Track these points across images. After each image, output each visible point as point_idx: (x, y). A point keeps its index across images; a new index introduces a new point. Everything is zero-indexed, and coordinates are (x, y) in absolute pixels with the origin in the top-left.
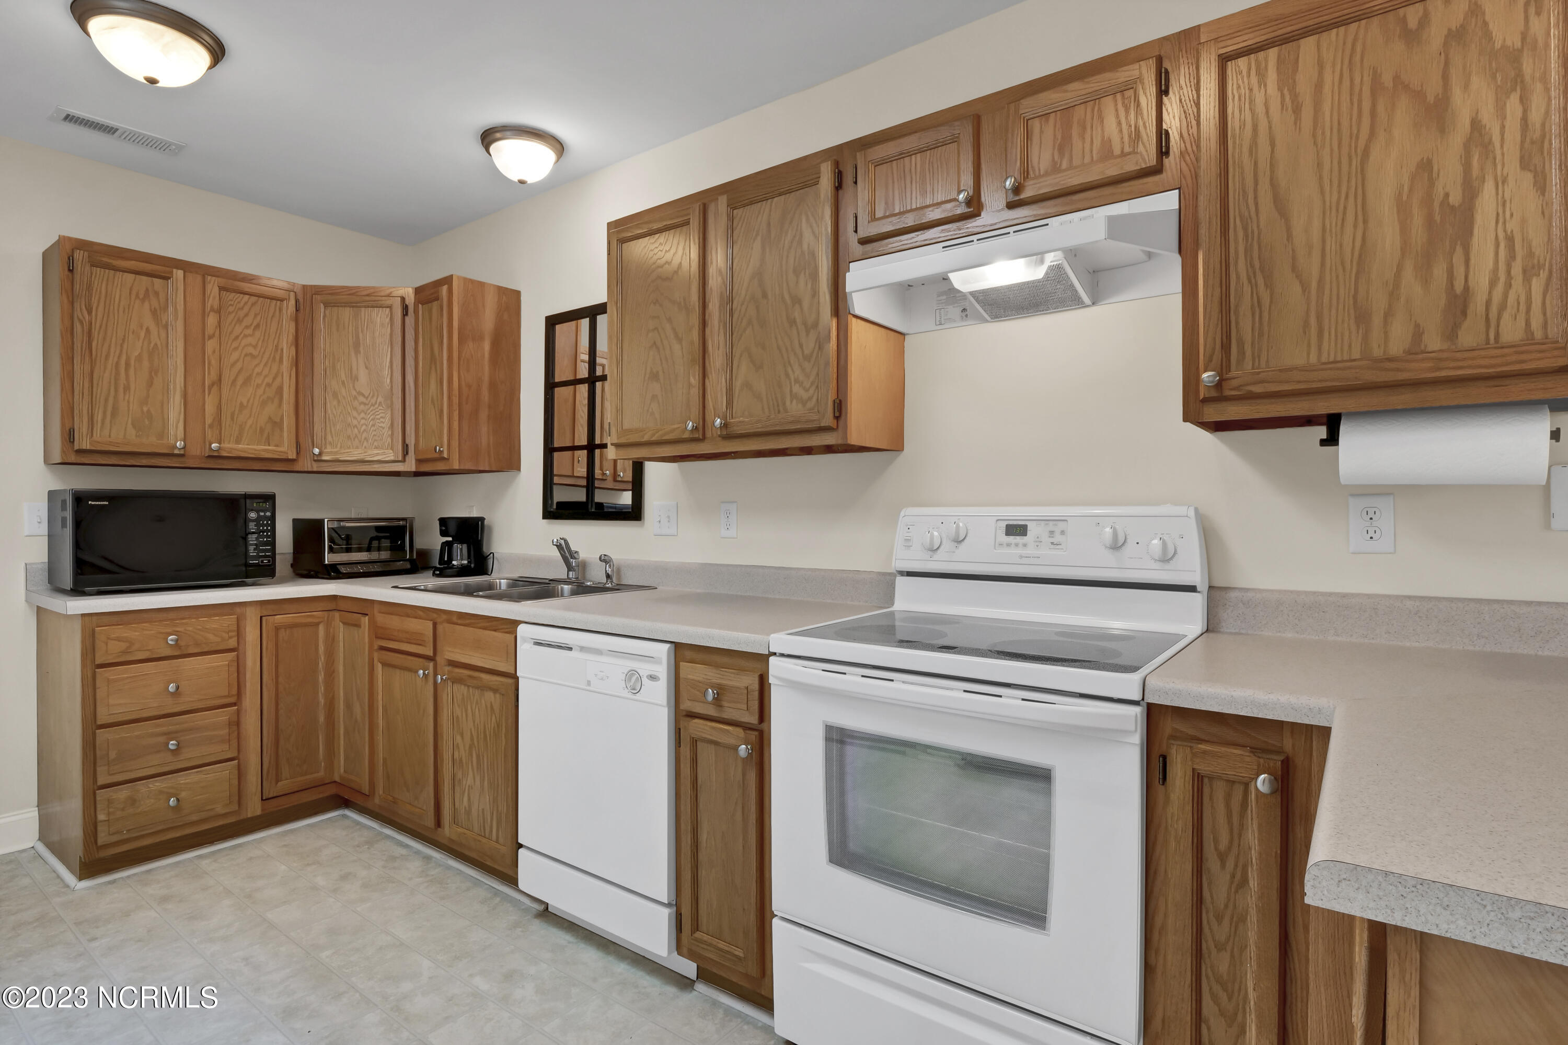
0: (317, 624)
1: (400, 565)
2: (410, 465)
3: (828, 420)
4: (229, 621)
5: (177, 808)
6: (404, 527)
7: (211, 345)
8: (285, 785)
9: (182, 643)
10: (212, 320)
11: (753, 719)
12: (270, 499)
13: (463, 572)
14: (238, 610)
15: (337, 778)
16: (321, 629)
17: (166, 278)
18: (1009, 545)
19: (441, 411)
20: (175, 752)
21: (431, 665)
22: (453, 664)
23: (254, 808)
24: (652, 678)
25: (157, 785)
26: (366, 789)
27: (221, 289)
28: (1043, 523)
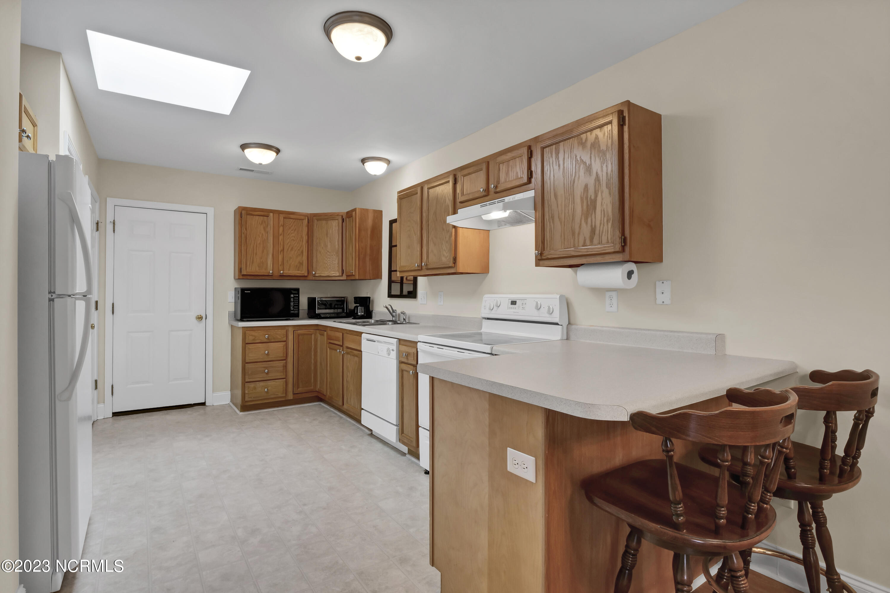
0: (311, 334)
1: (344, 314)
2: (344, 277)
3: (451, 264)
4: (284, 332)
5: (267, 392)
6: (344, 301)
7: (281, 238)
8: (300, 390)
9: (270, 338)
10: (281, 229)
11: (415, 363)
12: (297, 290)
13: (362, 317)
14: (287, 328)
15: (317, 390)
16: (313, 336)
17: (268, 216)
18: (511, 308)
19: (353, 258)
20: (267, 373)
21: (341, 348)
22: (348, 348)
23: (290, 397)
24: (393, 350)
25: (262, 384)
26: (325, 393)
27: (284, 218)
28: (521, 300)
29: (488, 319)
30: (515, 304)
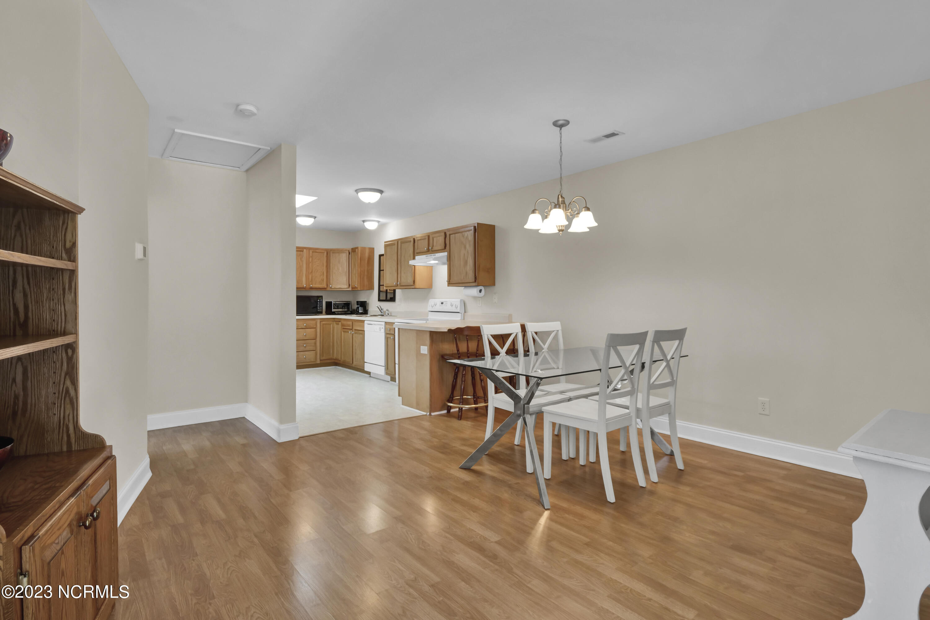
0: (331, 324)
1: (349, 312)
2: (350, 289)
3: (412, 284)
4: (314, 322)
5: (305, 358)
6: (349, 304)
7: (310, 264)
8: (324, 358)
9: (307, 326)
10: (311, 259)
11: (394, 333)
12: (322, 297)
13: (362, 314)
14: (316, 320)
15: (334, 358)
16: (332, 325)
17: (302, 251)
18: (441, 306)
19: (356, 277)
20: (305, 347)
21: (352, 331)
22: (356, 330)
23: (318, 362)
24: (382, 328)
25: (302, 353)
26: (340, 359)
27: (313, 252)
28: (445, 302)
29: (432, 311)
30: (443, 304)
